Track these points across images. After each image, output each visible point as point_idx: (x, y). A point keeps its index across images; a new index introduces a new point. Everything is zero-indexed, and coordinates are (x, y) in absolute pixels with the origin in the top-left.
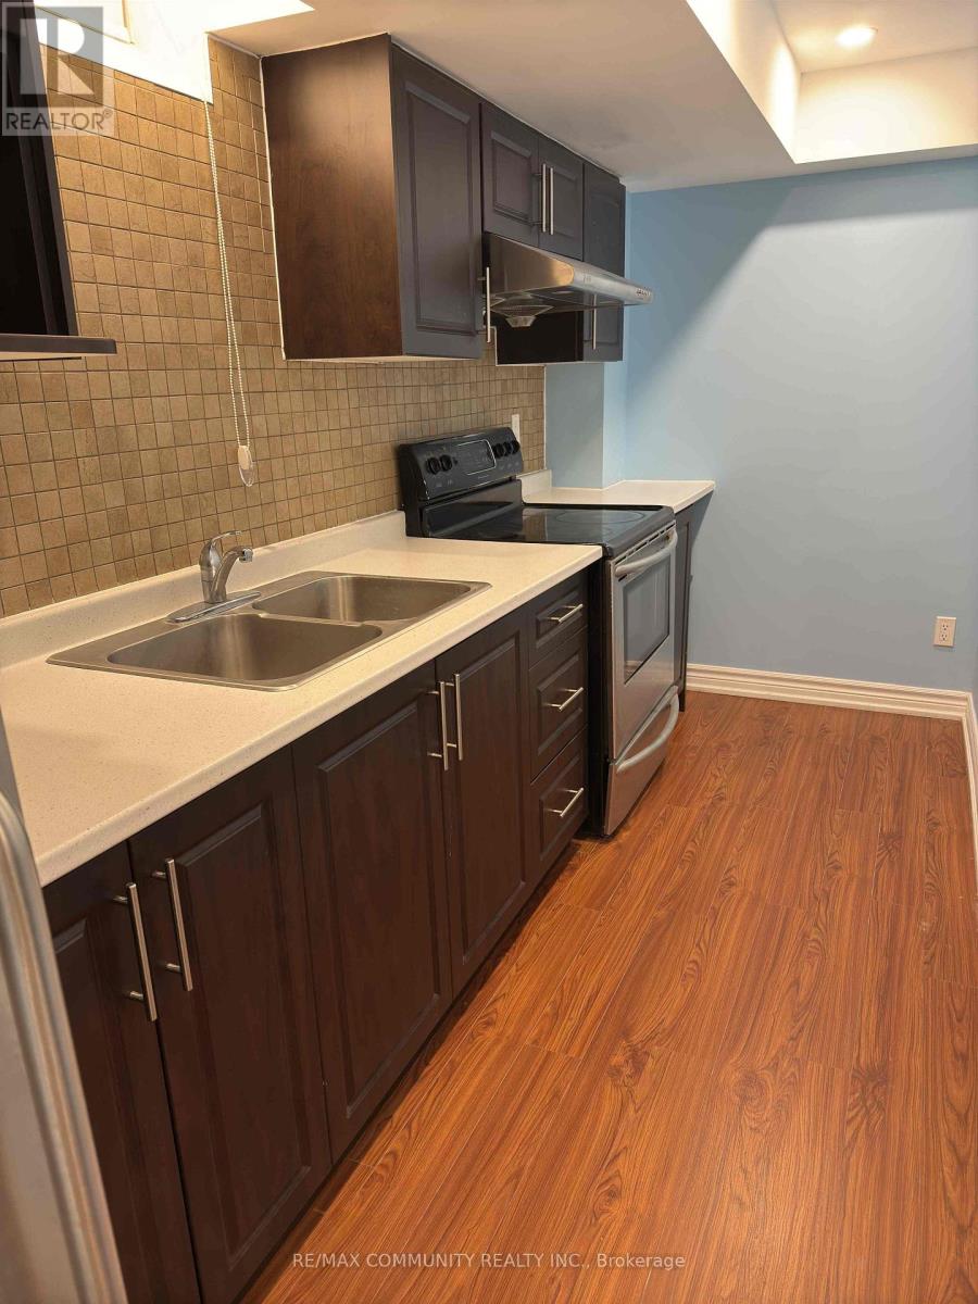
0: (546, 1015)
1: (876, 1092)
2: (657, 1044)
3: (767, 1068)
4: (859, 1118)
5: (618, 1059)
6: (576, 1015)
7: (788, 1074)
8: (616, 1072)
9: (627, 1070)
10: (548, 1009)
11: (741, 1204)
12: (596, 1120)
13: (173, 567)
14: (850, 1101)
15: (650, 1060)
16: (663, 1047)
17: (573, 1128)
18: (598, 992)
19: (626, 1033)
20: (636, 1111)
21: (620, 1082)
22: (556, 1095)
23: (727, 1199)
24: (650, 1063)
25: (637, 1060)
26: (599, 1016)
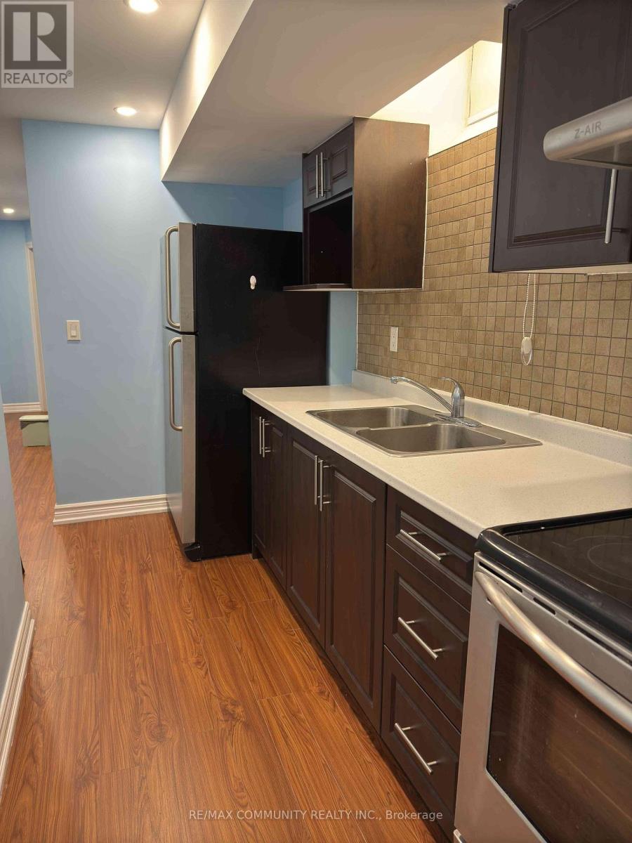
0: (299, 712)
1: (82, 770)
2: (225, 730)
3: (154, 749)
4: (92, 748)
5: (239, 710)
6: (284, 722)
7: (139, 752)
8: (235, 704)
9: (230, 707)
10: (302, 716)
11: (142, 683)
12: (227, 681)
13: (481, 398)
14: (98, 757)
15: (222, 718)
16: (220, 728)
17: (234, 674)
18: (286, 742)
19: (247, 726)
20: (211, 693)
21: (229, 700)
22: (253, 681)
23: (150, 683)
24: (221, 716)
25: (230, 716)
26: (271, 729)
